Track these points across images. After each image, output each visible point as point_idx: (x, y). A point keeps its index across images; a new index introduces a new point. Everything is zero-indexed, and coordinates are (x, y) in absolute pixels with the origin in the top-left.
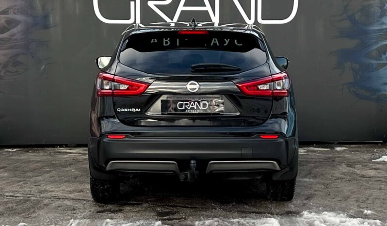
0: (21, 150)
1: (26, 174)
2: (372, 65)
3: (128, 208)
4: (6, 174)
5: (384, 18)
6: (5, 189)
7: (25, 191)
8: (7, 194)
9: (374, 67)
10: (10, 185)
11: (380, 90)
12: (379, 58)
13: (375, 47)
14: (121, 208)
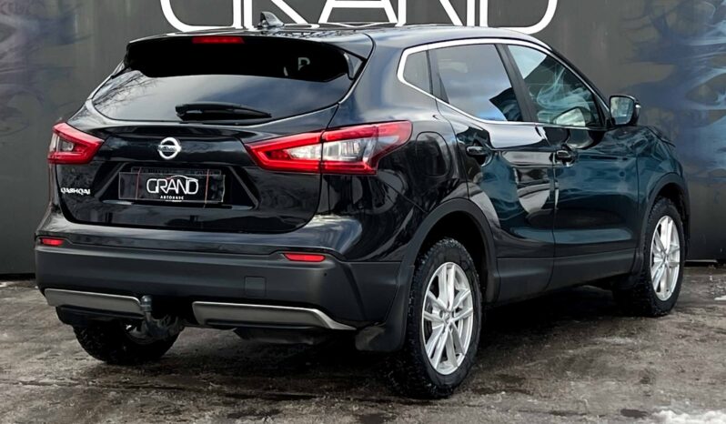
0: (17, 285)
1: (47, 335)
2: (698, 112)
3: (289, 406)
4: (5, 335)
5: (722, 23)
6: (15, 368)
7: (59, 372)
8: (23, 379)
9: (703, 116)
10: (23, 359)
11: (715, 162)
12: (712, 100)
13: (704, 80)
14: (275, 407)
